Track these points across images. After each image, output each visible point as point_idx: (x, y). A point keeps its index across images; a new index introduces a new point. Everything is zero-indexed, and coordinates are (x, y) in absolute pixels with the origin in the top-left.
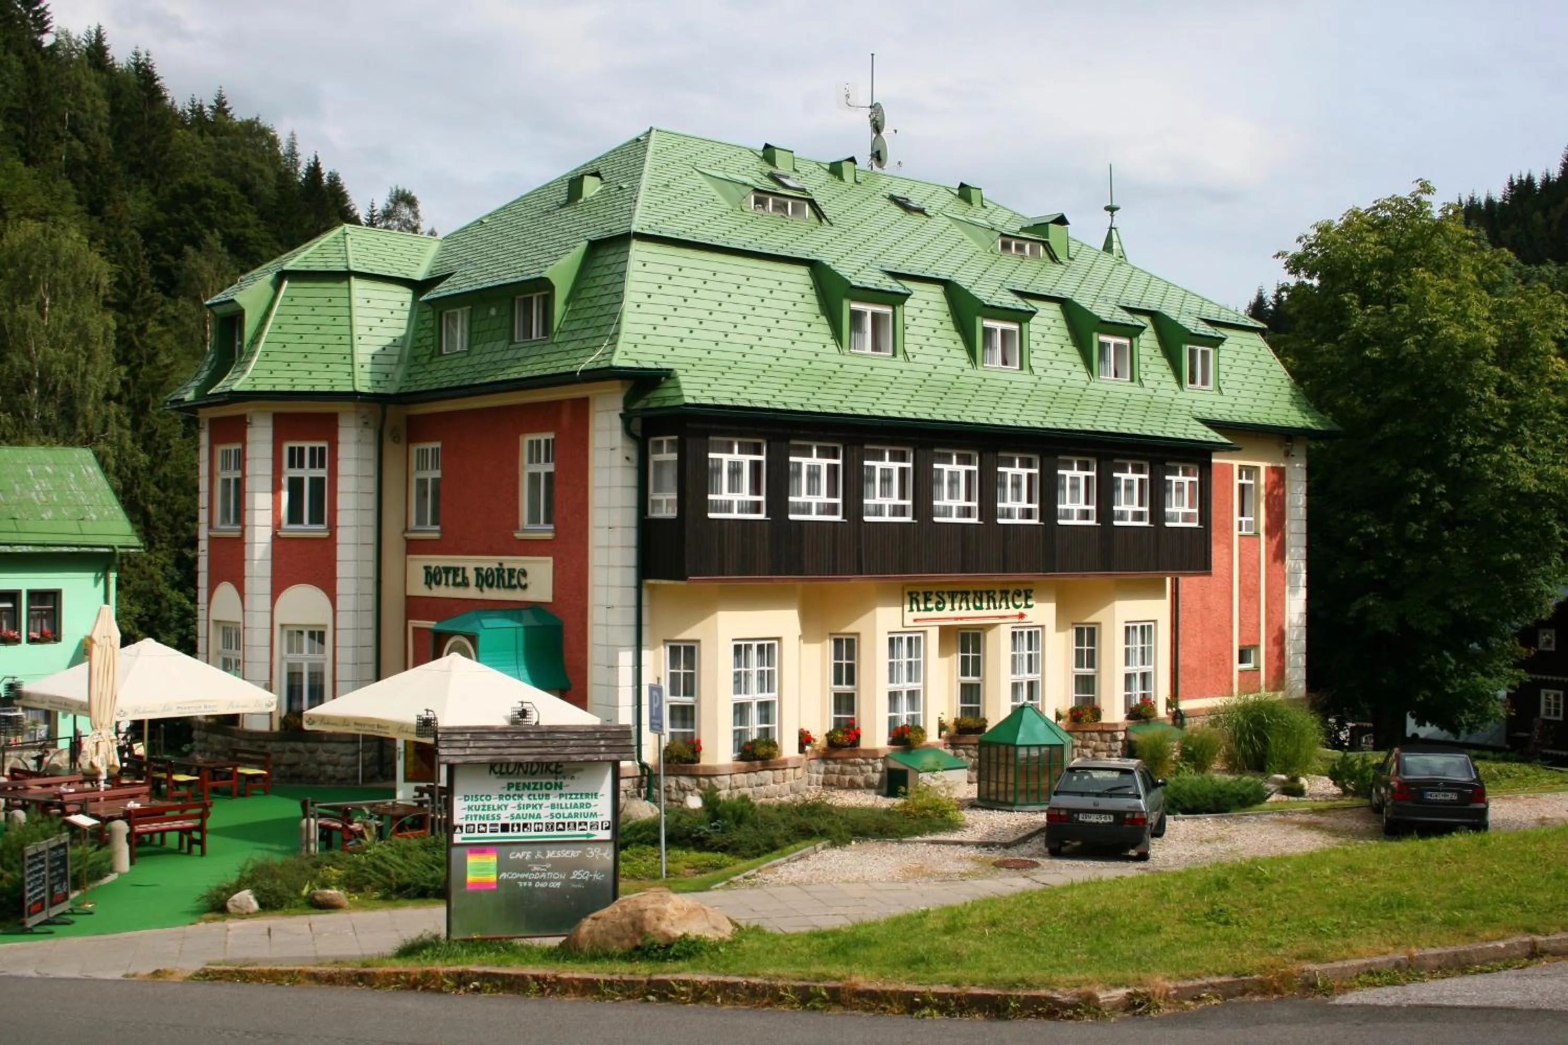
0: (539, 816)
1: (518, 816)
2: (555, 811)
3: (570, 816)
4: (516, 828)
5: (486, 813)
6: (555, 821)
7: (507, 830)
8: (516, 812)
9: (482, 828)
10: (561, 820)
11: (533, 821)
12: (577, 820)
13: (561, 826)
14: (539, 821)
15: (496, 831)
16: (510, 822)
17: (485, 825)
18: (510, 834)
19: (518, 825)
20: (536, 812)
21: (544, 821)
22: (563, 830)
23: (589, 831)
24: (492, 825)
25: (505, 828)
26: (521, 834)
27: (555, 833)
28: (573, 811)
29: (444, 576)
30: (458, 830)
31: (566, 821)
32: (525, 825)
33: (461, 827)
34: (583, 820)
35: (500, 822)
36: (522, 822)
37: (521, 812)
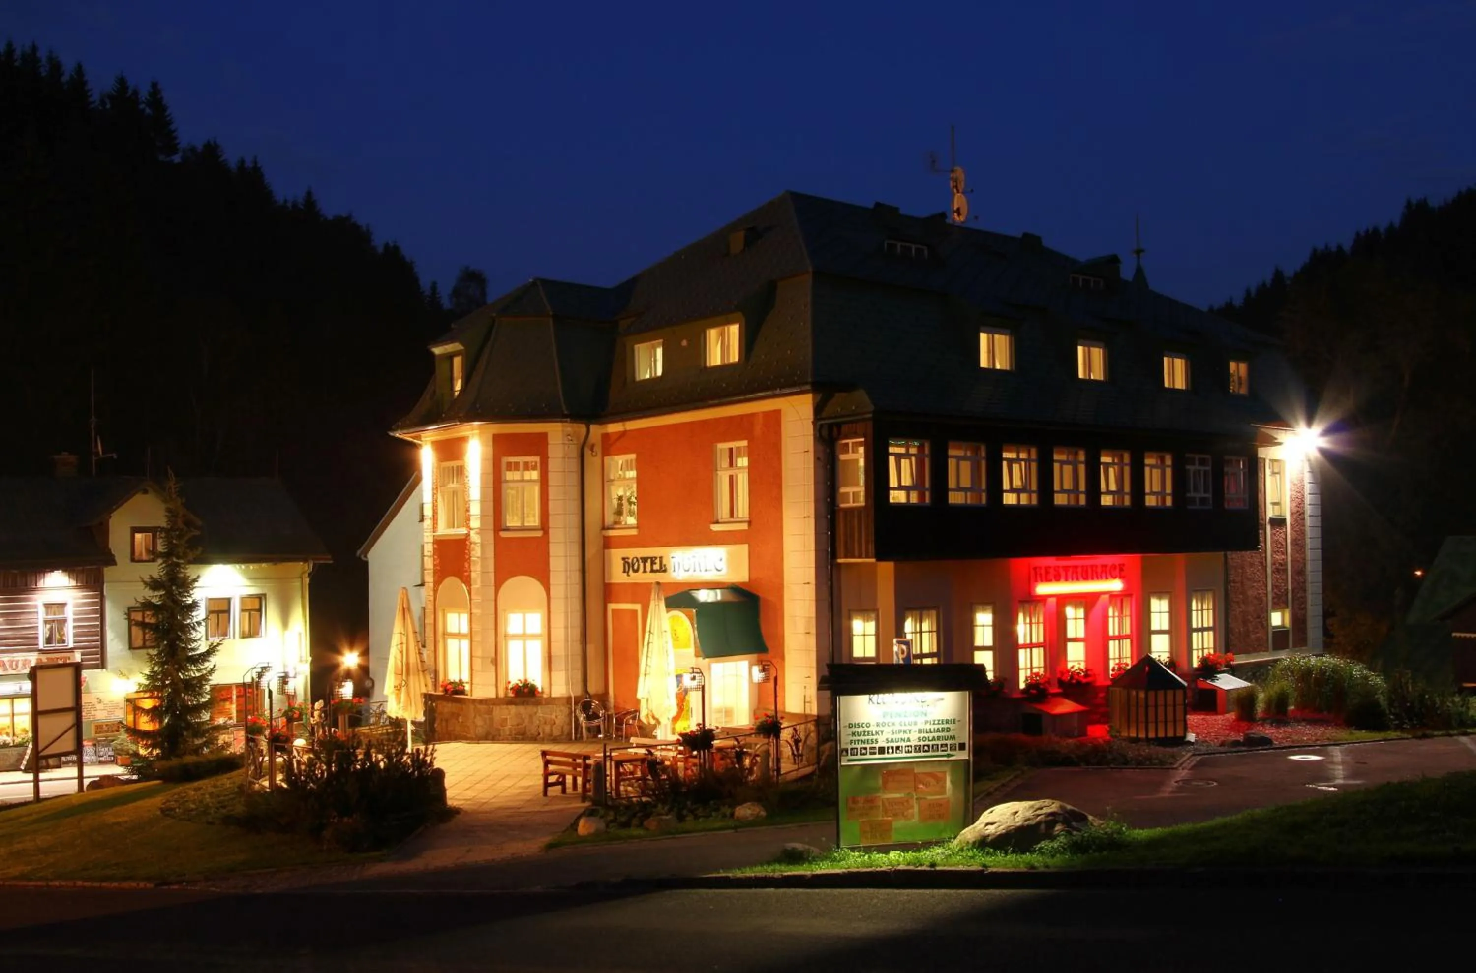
0: (909, 740)
1: (892, 741)
2: (922, 735)
3: (934, 739)
4: (890, 751)
5: (867, 738)
6: (922, 743)
7: (884, 753)
8: (890, 737)
9: (864, 751)
10: (927, 743)
11: (903, 744)
12: (939, 743)
13: (926, 748)
14: (908, 744)
15: (875, 753)
16: (886, 745)
17: (865, 749)
18: (886, 755)
19: (892, 748)
20: (906, 736)
21: (913, 743)
22: (928, 751)
23: (949, 752)
24: (871, 748)
25: (882, 750)
26: (895, 755)
27: (922, 754)
28: (936, 735)
29: (641, 565)
30: (844, 753)
31: (931, 743)
32: (898, 748)
33: (847, 751)
34: (944, 742)
35: (877, 746)
36: (895, 745)
37: (894, 737)
